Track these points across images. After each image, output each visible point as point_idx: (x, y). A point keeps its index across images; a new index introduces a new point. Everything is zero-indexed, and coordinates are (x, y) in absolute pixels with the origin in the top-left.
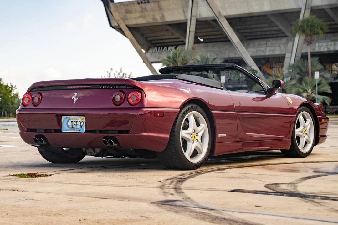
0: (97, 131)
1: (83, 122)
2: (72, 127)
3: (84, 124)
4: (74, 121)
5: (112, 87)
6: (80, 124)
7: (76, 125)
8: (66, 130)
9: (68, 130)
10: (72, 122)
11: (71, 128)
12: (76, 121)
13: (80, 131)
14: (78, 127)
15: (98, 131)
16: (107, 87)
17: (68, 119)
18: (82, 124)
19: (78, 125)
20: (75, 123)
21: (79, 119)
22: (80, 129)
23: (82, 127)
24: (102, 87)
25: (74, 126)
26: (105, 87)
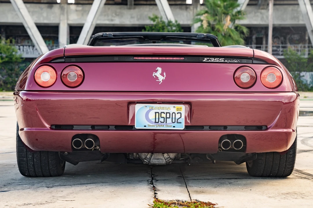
0: (205, 128)
1: (180, 113)
2: (157, 121)
3: (183, 117)
4: (161, 113)
5: (226, 61)
6: (174, 117)
7: (167, 118)
8: (145, 126)
9: (149, 126)
10: (157, 114)
11: (155, 122)
12: (165, 111)
13: (174, 127)
14: (169, 121)
15: (208, 127)
16: (217, 60)
17: (148, 109)
18: (178, 116)
19: (169, 118)
20: (163, 115)
21: (172, 108)
22: (173, 125)
23: (179, 121)
24: (208, 60)
25: (162, 120)
26: (213, 60)
